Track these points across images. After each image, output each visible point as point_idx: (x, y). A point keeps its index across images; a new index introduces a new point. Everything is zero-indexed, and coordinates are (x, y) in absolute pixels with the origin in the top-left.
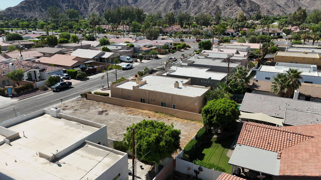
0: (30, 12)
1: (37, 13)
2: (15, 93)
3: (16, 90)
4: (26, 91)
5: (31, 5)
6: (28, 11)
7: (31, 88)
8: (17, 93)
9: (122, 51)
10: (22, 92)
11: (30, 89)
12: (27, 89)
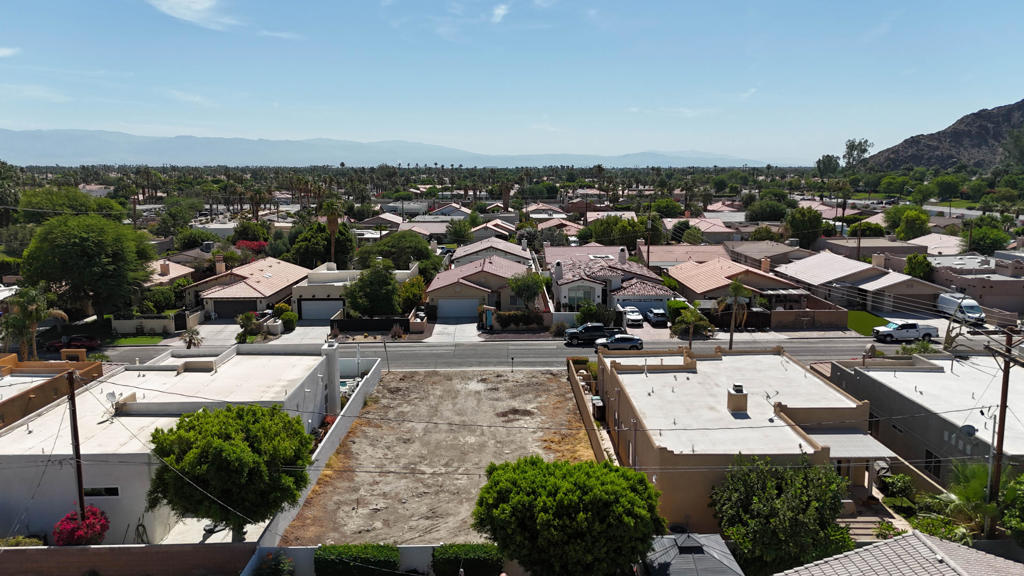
0: (979, 148)
1: (1001, 149)
2: (497, 326)
3: (500, 319)
4: (522, 326)
5: (989, 125)
6: (973, 147)
7: (538, 324)
8: (501, 325)
9: (995, 277)
10: (512, 326)
11: (534, 326)
12: (525, 324)
